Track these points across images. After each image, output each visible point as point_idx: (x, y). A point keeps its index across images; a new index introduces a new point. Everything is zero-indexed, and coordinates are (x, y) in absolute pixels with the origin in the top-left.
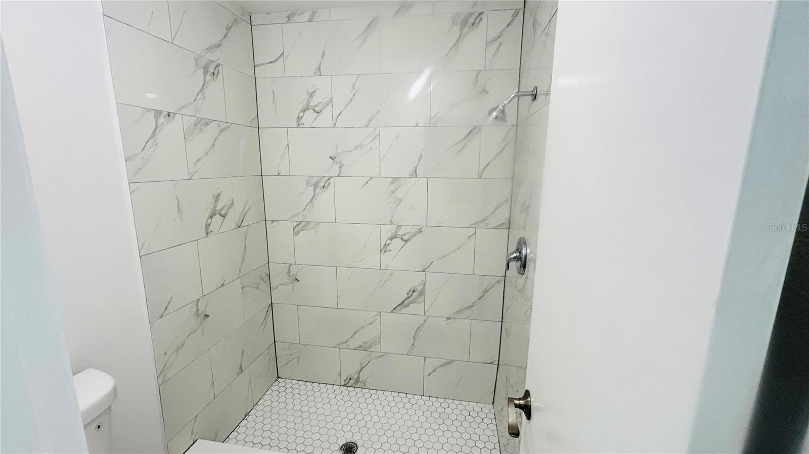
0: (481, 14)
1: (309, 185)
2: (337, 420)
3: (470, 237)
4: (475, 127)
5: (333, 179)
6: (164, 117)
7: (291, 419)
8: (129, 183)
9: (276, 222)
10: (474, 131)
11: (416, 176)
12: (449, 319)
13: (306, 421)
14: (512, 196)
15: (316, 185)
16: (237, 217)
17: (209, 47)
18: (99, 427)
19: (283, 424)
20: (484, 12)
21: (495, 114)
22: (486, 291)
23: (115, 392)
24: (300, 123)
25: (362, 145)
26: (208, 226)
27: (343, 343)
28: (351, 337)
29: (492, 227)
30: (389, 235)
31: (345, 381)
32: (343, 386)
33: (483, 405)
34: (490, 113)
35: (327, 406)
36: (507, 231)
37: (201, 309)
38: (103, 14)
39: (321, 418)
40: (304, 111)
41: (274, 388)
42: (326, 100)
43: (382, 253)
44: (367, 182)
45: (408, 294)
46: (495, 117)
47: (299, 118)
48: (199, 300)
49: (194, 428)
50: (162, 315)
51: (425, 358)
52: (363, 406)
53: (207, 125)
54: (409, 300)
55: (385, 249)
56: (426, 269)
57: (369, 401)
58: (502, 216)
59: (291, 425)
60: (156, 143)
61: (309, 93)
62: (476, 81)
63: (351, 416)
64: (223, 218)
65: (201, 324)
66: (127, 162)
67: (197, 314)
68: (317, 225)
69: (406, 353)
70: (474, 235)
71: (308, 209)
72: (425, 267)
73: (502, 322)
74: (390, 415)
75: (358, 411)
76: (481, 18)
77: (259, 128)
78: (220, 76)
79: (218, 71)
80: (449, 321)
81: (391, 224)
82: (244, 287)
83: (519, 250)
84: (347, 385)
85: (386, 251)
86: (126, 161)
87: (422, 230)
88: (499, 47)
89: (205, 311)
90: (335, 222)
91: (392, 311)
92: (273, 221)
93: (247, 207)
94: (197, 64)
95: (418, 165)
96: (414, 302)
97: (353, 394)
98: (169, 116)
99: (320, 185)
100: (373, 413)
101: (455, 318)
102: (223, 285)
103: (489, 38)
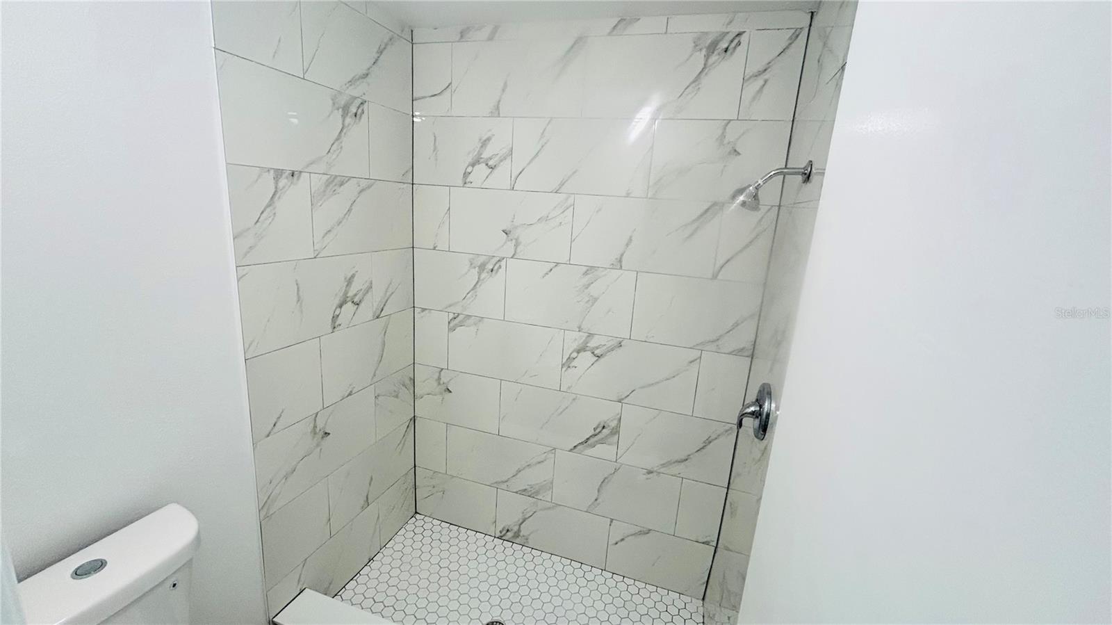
0: (739, 34)
1: (473, 265)
2: (484, 587)
3: (693, 361)
4: (715, 204)
5: (505, 260)
6: (287, 178)
7: (425, 575)
8: (237, 267)
9: (427, 311)
10: (713, 208)
11: (621, 267)
12: (650, 472)
13: (444, 581)
14: (761, 310)
15: (482, 267)
16: (375, 305)
17: (353, 79)
18: (174, 585)
19: (414, 580)
20: (744, 32)
21: (742, 198)
22: (709, 442)
23: (198, 539)
24: (468, 180)
25: (548, 217)
26: (335, 318)
27: (503, 482)
28: (514, 476)
29: (726, 352)
30: (575, 346)
31: (501, 532)
32: (498, 538)
33: (689, 599)
34: (734, 197)
35: (473, 564)
36: (750, 359)
37: (320, 424)
38: (214, 48)
39: (464, 579)
40: (473, 165)
41: (409, 527)
42: (505, 150)
43: (564, 369)
44: (551, 270)
45: (595, 429)
46: (741, 203)
47: (466, 174)
48: (317, 413)
49: (302, 575)
50: (270, 433)
51: (612, 520)
52: (521, 572)
53: (342, 184)
54: (596, 438)
55: (568, 363)
56: (623, 399)
57: (530, 566)
58: (743, 338)
59: (424, 583)
60: (274, 212)
61: (482, 141)
62: (723, 136)
63: (503, 584)
64: (356, 306)
65: (318, 445)
66: (236, 240)
67: (314, 432)
68: (480, 321)
69: (585, 510)
70: (698, 360)
71: (470, 298)
72: (623, 397)
73: (728, 488)
74: (554, 591)
75: (513, 578)
76: (739, 41)
77: (413, 184)
78: (365, 117)
79: (363, 110)
80: (651, 475)
81: (579, 331)
82: (378, 396)
83: (759, 402)
84: (504, 538)
85: (569, 367)
86: (234, 239)
87: (622, 344)
88: (764, 85)
89: (324, 428)
90: (504, 320)
91: (571, 450)
92: (424, 310)
93: (390, 291)
94: (334, 104)
95: (624, 252)
96: (602, 442)
97: (509, 551)
98: (293, 176)
99: (488, 267)
100: (533, 584)
101: (659, 473)
102: (350, 394)
103: (749, 72)
